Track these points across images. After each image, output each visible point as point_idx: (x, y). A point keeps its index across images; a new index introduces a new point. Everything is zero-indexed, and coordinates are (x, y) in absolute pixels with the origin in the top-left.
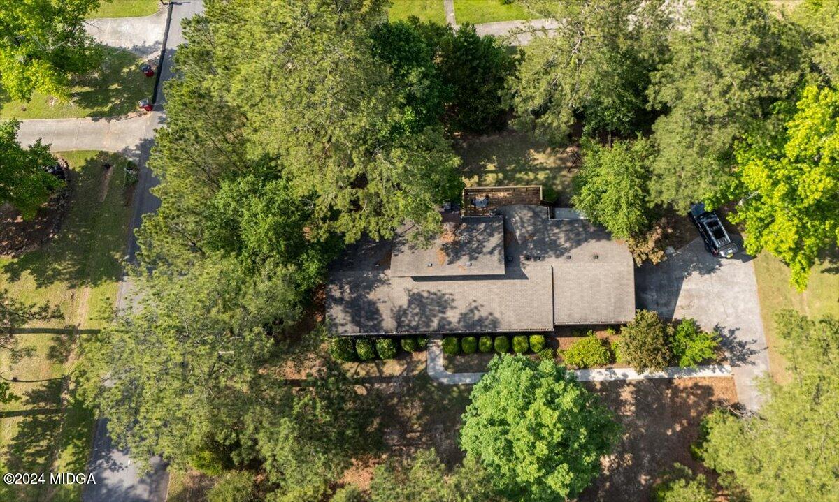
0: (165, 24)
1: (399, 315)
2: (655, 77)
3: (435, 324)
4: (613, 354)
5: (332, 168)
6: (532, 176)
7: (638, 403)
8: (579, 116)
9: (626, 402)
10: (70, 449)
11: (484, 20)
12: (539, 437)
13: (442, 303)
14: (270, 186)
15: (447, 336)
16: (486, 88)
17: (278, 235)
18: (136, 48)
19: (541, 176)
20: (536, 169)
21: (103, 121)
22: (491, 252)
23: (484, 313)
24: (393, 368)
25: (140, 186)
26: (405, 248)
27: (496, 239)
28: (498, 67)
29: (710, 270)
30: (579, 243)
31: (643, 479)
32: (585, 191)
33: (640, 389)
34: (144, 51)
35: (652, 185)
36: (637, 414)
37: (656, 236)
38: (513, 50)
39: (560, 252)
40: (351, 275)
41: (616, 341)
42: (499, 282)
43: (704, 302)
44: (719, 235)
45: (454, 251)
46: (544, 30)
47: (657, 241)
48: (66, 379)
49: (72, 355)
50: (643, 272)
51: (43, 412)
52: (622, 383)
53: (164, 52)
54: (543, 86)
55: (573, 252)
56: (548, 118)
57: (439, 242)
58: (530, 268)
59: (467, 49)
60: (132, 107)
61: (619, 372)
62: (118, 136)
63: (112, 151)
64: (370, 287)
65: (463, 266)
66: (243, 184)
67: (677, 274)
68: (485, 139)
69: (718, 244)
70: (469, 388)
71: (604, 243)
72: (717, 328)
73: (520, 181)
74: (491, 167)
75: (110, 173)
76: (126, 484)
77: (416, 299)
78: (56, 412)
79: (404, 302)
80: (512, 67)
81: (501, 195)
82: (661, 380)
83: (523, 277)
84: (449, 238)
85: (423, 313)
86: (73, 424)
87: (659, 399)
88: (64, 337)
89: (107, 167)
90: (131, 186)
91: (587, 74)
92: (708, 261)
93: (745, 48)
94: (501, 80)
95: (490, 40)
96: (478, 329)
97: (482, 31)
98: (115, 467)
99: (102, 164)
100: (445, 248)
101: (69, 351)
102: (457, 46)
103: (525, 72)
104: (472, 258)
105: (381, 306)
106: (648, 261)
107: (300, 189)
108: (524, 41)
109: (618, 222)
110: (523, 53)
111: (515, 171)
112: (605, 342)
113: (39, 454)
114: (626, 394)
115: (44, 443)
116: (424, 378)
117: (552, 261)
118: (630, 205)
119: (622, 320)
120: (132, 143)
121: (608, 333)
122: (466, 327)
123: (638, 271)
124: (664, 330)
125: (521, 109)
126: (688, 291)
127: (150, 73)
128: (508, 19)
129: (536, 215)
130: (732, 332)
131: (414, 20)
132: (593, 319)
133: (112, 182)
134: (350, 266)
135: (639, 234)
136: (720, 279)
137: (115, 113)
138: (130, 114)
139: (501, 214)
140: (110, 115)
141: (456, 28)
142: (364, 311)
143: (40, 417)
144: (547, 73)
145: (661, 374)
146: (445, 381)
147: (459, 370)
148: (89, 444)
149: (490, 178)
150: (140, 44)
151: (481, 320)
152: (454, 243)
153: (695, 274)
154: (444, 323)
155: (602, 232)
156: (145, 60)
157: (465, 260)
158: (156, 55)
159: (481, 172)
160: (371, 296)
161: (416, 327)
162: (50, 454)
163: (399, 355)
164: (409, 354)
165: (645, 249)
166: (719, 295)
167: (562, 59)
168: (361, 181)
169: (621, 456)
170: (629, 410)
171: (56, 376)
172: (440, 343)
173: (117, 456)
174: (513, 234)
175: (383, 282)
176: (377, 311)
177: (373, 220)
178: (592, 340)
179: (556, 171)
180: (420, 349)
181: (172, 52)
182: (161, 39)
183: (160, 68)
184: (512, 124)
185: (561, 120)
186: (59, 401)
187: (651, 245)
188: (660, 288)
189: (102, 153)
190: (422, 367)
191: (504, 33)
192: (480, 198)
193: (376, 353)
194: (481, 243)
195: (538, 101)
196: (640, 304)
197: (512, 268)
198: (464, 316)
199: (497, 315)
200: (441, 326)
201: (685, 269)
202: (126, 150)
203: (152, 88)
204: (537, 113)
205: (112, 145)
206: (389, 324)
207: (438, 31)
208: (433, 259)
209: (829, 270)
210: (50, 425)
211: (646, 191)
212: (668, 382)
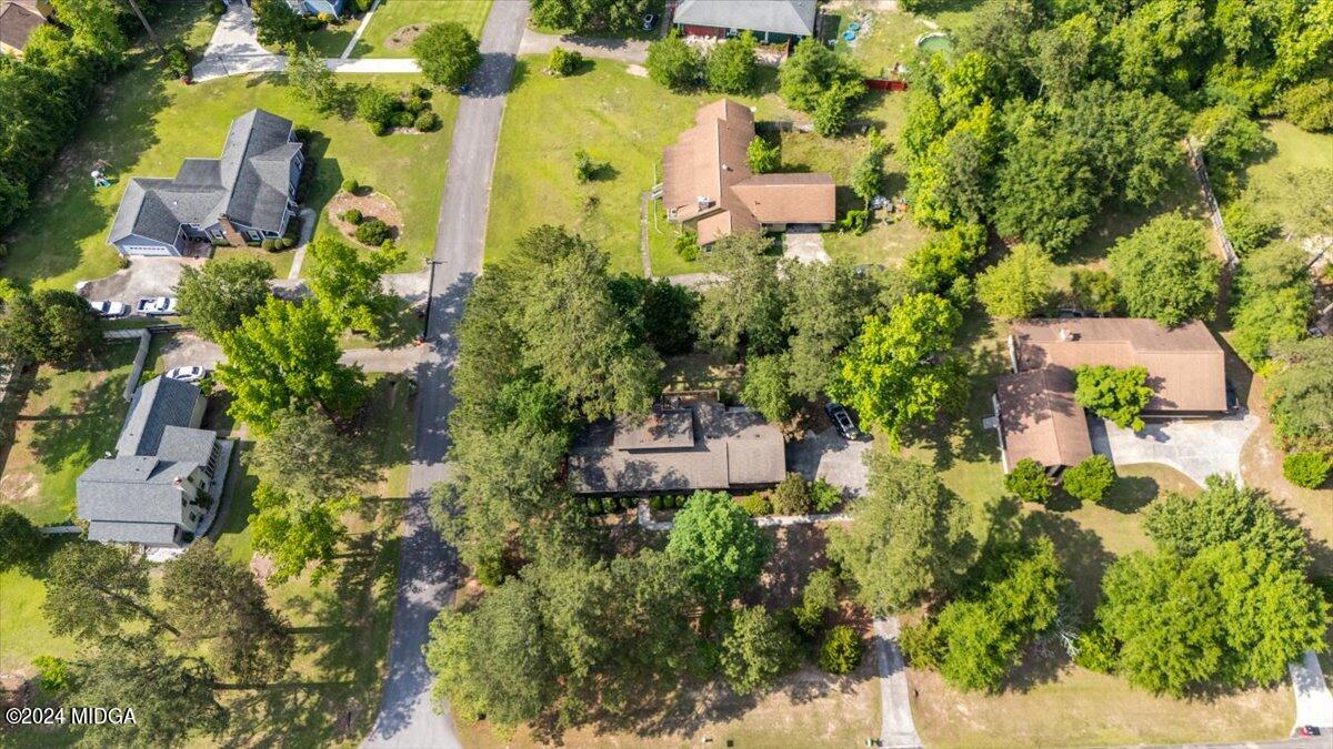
0: (429, 280)
1: (619, 478)
2: (786, 310)
3: (644, 483)
4: (771, 506)
5: (583, 370)
6: (710, 384)
7: (789, 540)
8: (744, 339)
9: (780, 540)
10: (383, 579)
11: (674, 273)
12: (718, 527)
13: (649, 469)
14: (535, 386)
15: (652, 493)
16: (676, 322)
17: (543, 418)
18: (407, 296)
19: (717, 384)
20: (712, 380)
21: (387, 351)
22: (684, 432)
23: (678, 476)
24: (613, 520)
25: (419, 397)
26: (623, 431)
27: (687, 424)
28: (685, 307)
29: (841, 449)
30: (745, 427)
31: (793, 590)
32: (747, 389)
33: (792, 531)
34: (415, 298)
35: (791, 382)
36: (790, 547)
37: (798, 420)
38: (696, 294)
39: (731, 433)
40: (586, 450)
41: (774, 498)
42: (690, 454)
43: (836, 471)
44: (846, 422)
45: (658, 432)
46: (717, 283)
47: (799, 424)
48: (374, 533)
49: (378, 517)
50: (792, 448)
51: (358, 555)
52: (778, 527)
53: (430, 299)
54: (717, 318)
55: (741, 432)
56: (720, 339)
57: (648, 426)
58: (710, 444)
59: (664, 296)
60: (408, 341)
61: (776, 519)
62: (401, 361)
63: (396, 372)
64: (599, 459)
65: (664, 442)
66: (519, 384)
67: (817, 451)
68: (676, 359)
69: (844, 428)
70: (667, 532)
71: (762, 426)
72: (846, 488)
73: (702, 388)
74: (680, 379)
75: (395, 388)
76: (425, 601)
77: (631, 466)
78: (370, 555)
79: (623, 469)
80: (696, 306)
81: (688, 397)
82: (805, 524)
83: (706, 450)
84: (653, 423)
85: (635, 476)
86: (384, 563)
87: (804, 536)
88: (372, 505)
89: (393, 383)
90: (413, 396)
91: (747, 310)
92: (840, 443)
93: (834, 293)
94: (688, 317)
95: (679, 287)
96: (674, 487)
97: (674, 281)
98: (416, 590)
99: (389, 382)
100: (651, 430)
101: (375, 514)
102: (657, 294)
103: (705, 309)
104: (670, 436)
105: (606, 472)
106: (793, 439)
107: (560, 385)
108: (704, 289)
109: (770, 409)
110: (703, 298)
111: (697, 381)
112: (767, 499)
113: (359, 583)
114: (781, 534)
115: (362, 576)
116: (636, 527)
117: (726, 439)
118: (778, 396)
119: (777, 480)
120: (411, 366)
121: (768, 493)
122: (667, 485)
123: (787, 446)
124: (805, 484)
125: (702, 333)
126: (826, 464)
127: (422, 316)
128: (692, 272)
129: (713, 408)
130: (856, 491)
131: (626, 274)
132: (757, 479)
133: (397, 395)
134: (586, 445)
135: (786, 419)
136: (848, 455)
137: (395, 345)
138: (408, 345)
139: (689, 409)
140: (393, 346)
141: (655, 280)
142: (594, 475)
143: (359, 559)
144: (719, 309)
145: (807, 519)
146: (651, 528)
147: (660, 520)
148: (396, 575)
149: (680, 387)
150: (410, 293)
151: (676, 481)
152: (658, 427)
153: (830, 451)
154: (650, 483)
155: (761, 419)
156: (416, 305)
157: (665, 437)
158: (424, 301)
159: (674, 383)
160: (600, 465)
161: (631, 486)
162: (367, 583)
163: (618, 510)
164: (625, 510)
165: (790, 429)
166: (848, 466)
167: (728, 299)
168: (602, 378)
169: (778, 575)
170: (783, 545)
171: (368, 531)
172: (647, 501)
173: (416, 583)
174: (698, 421)
175: (608, 455)
176: (603, 475)
177: (608, 405)
178: (757, 497)
179: (728, 380)
180: (633, 506)
181: (436, 299)
182: (427, 289)
183: (428, 311)
184: (697, 345)
185: (731, 341)
186: (371, 548)
187: (795, 425)
188: (806, 461)
189: (389, 374)
190: (633, 519)
191: (692, 284)
192: (674, 400)
193: (602, 507)
194: (676, 426)
195: (714, 327)
196: (790, 467)
197: (699, 444)
198: (664, 478)
199: (689, 477)
200: (649, 485)
201: (823, 448)
202: (407, 371)
203: (422, 326)
204: (714, 337)
205: (396, 369)
206: (612, 484)
207: (644, 283)
208: (643, 437)
209: (925, 447)
210: (366, 564)
211: (787, 386)
212: (810, 526)
